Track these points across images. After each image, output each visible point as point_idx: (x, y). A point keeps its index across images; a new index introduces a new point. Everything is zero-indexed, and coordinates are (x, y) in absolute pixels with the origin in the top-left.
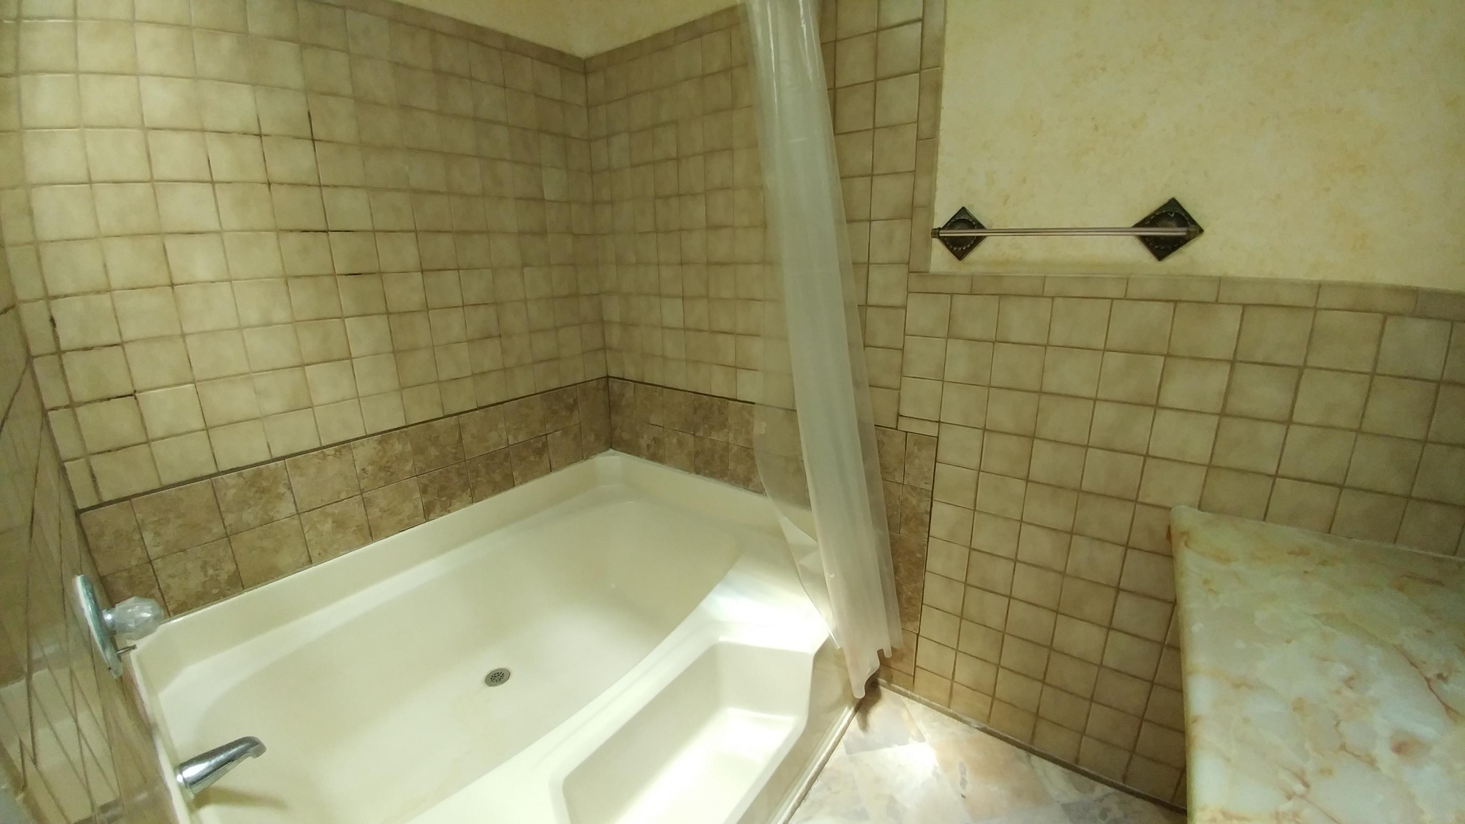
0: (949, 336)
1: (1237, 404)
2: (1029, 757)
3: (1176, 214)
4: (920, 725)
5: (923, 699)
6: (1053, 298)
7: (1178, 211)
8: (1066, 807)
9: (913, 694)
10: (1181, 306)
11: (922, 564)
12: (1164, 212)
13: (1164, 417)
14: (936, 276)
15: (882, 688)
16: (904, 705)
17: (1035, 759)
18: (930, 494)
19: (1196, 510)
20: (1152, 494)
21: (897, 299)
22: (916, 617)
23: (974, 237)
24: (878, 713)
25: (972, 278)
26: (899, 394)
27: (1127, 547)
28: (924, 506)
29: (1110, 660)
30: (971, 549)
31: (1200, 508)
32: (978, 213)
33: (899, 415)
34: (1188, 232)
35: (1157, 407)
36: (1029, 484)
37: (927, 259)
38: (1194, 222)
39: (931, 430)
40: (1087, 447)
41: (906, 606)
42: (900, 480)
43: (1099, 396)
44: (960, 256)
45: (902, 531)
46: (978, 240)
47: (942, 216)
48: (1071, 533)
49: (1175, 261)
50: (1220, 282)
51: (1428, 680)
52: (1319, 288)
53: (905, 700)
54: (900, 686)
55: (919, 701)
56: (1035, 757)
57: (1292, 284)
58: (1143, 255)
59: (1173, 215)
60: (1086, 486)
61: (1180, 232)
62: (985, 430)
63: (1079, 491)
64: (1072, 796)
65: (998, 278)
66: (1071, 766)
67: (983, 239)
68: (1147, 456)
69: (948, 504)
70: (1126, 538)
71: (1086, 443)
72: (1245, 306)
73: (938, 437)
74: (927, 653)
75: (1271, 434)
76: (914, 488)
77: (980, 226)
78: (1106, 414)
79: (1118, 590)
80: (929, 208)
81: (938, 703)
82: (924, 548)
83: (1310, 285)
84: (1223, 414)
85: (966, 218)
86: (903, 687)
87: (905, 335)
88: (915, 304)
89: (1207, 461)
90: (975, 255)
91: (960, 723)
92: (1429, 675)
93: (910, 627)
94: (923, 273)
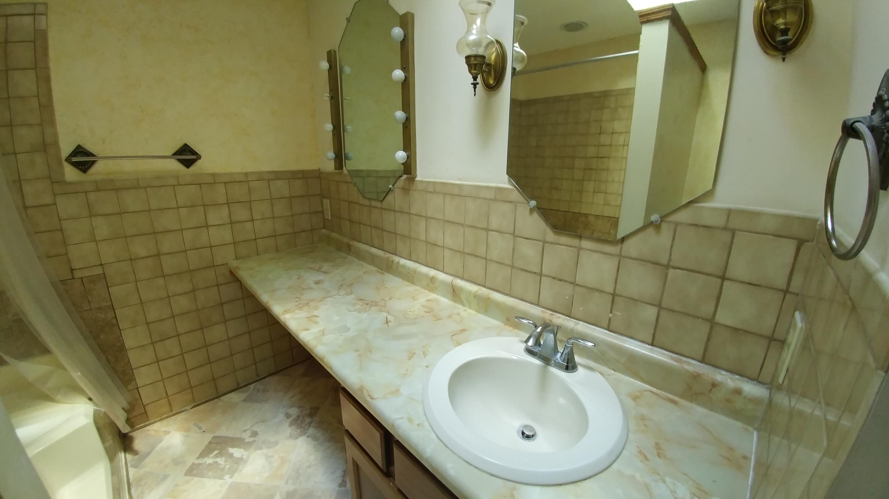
0: (91, 216)
1: (234, 219)
2: (220, 399)
3: (189, 150)
4: (163, 429)
5: (156, 420)
6: (145, 188)
7: (189, 149)
8: (245, 400)
9: (150, 422)
10: (202, 185)
11: (122, 349)
12: (184, 149)
13: (211, 229)
14: (70, 183)
15: (131, 434)
16: (148, 430)
17: (222, 398)
18: (111, 306)
19: (236, 260)
20: (219, 260)
21: (47, 199)
22: (132, 378)
23: (91, 161)
24: (139, 444)
25: (96, 182)
26: (68, 258)
27: (218, 285)
28: (110, 315)
29: (231, 334)
30: (148, 324)
31: (237, 259)
32: (89, 147)
33: (72, 270)
34: (197, 157)
35: (207, 226)
36: (166, 278)
37: (63, 174)
38: (198, 154)
39: (98, 271)
40: (186, 251)
41: (123, 377)
42: (88, 308)
43: (183, 228)
44: (85, 171)
45: (102, 337)
46: (93, 162)
47: (66, 149)
48: (194, 291)
49: (193, 168)
50: (214, 175)
51: (317, 270)
52: (246, 174)
53: (147, 428)
54: (140, 424)
55: (155, 422)
56: (222, 397)
57: (238, 174)
58: (180, 167)
59: (188, 150)
60: (191, 269)
61: (194, 157)
62: (131, 260)
63: (190, 271)
64: (244, 396)
65: (112, 181)
66: (237, 388)
67: (96, 162)
68: (211, 247)
69: (124, 307)
70: (216, 282)
71: (184, 249)
72: (225, 183)
73: (104, 274)
74: (147, 395)
75: (249, 225)
76: (100, 308)
77: (93, 155)
78: (188, 235)
79: (222, 304)
80: (56, 144)
81: (165, 415)
82: (120, 338)
83: (243, 173)
84: (231, 223)
85: (83, 151)
86: (142, 423)
87: (60, 221)
88: (60, 200)
89: (232, 241)
90: (94, 169)
91: (182, 413)
92: (317, 269)
93: (130, 387)
94: (63, 182)
